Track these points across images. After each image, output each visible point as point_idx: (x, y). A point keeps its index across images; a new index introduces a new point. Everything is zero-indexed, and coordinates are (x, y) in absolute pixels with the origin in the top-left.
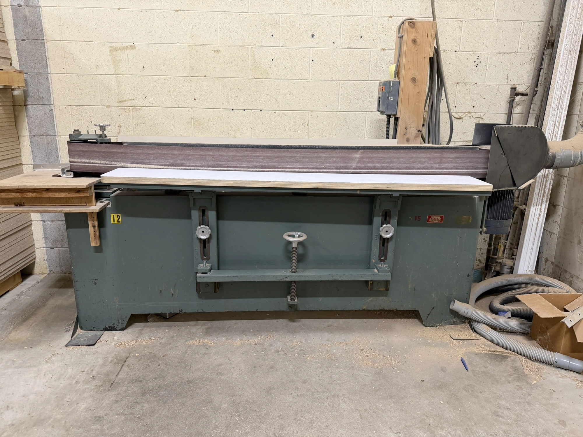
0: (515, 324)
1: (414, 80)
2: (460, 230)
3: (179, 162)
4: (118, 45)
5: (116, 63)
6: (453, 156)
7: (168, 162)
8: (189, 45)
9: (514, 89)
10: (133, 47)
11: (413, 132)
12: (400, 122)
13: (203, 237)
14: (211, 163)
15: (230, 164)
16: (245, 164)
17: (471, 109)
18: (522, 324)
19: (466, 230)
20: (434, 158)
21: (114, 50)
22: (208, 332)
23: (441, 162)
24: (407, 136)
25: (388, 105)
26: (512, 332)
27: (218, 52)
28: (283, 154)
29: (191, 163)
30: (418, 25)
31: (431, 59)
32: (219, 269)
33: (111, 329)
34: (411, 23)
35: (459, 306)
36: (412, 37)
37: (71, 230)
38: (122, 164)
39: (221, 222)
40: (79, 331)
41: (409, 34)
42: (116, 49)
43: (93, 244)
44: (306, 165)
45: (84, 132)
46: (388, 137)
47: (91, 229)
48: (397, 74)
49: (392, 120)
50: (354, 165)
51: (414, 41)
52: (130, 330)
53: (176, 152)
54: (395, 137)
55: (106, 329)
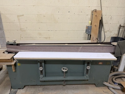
0: (119, 87)
1: (95, 26)
2: (107, 66)
3: (34, 50)
4: (19, 15)
5: (19, 19)
6: (106, 48)
7: (32, 50)
8: (37, 15)
9: (120, 25)
10: (23, 15)
11: (95, 38)
12: (91, 36)
13: (41, 70)
14: (43, 50)
15: (48, 50)
16: (52, 50)
17: (109, 30)
18: (121, 87)
19: (108, 66)
20: (101, 48)
21: (18, 16)
22: (43, 90)
23: (102, 49)
24: (93, 39)
25: (89, 32)
26: (118, 89)
27: (45, 16)
28: (62, 48)
29: (38, 50)
30: (97, 11)
31: (100, 20)
32: (45, 76)
33: (20, 89)
34: (96, 11)
35: (105, 83)
36: (96, 15)
37: (8, 67)
38: (20, 50)
39: (45, 65)
40: (12, 89)
41: (95, 14)
42: (19, 16)
43: (13, 71)
44: (67, 50)
45: (10, 42)
46: (88, 40)
47: (13, 68)
48: (91, 24)
49: (89, 35)
50: (80, 50)
51: (96, 16)
52: (24, 89)
53: (34, 47)
54: (90, 40)
55: (18, 89)
